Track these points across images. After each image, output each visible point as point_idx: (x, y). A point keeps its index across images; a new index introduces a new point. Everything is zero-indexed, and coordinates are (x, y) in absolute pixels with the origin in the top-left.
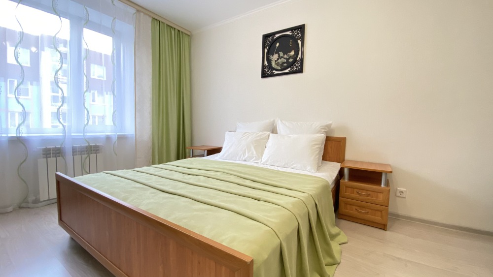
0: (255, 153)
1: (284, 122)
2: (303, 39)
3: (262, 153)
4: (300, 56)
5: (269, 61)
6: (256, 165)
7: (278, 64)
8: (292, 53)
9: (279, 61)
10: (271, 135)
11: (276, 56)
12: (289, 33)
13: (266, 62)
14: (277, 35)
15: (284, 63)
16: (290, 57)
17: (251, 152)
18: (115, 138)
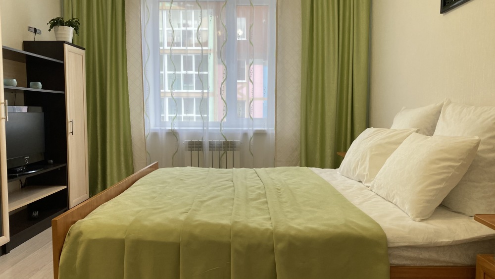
17: (363, 166)
18: (251, 134)
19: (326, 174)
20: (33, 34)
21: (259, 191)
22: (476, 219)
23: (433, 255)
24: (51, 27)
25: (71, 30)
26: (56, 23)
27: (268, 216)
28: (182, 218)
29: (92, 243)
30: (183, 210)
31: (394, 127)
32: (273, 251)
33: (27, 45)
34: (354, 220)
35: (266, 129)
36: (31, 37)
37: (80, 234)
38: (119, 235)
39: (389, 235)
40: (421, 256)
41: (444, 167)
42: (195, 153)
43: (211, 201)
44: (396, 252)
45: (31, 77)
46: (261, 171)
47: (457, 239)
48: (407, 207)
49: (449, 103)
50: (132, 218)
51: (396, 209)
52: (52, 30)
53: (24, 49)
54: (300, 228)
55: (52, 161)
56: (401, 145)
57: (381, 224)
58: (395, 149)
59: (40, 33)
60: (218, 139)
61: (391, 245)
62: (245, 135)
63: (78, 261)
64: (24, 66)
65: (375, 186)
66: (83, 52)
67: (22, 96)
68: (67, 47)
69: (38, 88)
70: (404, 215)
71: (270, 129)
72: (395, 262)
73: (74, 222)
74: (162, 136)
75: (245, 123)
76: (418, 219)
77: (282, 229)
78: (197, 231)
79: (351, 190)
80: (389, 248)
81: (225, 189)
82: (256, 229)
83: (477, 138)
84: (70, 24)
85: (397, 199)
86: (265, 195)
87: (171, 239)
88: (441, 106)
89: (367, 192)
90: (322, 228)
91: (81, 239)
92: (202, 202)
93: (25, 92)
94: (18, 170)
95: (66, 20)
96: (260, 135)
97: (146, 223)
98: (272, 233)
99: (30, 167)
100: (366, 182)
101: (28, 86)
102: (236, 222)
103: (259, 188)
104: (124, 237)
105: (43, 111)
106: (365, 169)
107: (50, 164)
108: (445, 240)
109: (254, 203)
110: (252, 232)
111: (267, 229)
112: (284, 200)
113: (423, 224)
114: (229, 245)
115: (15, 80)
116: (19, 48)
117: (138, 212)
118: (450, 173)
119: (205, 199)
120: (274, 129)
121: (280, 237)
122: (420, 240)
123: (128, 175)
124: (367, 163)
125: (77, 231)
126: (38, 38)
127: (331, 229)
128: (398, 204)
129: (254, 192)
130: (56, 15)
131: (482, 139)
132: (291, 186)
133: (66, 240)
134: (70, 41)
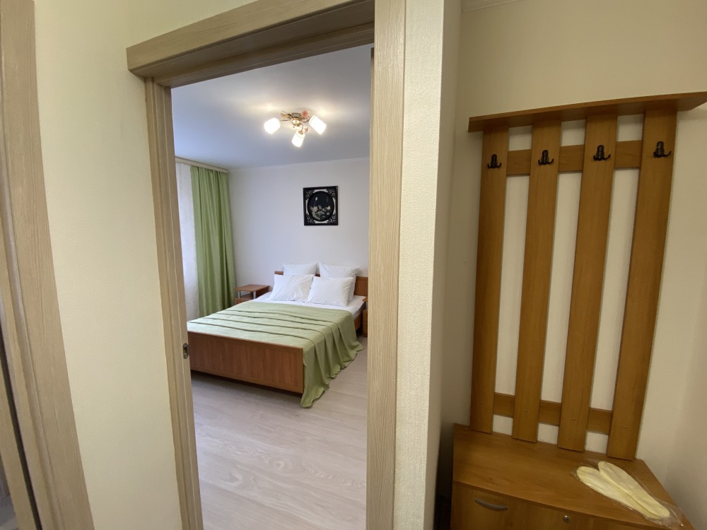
0: (301, 294)
1: (325, 265)
2: (336, 197)
3: (308, 294)
4: (335, 211)
5: (310, 212)
6: (303, 304)
7: (317, 215)
8: (329, 208)
9: (319, 213)
10: (315, 278)
11: (315, 209)
12: (325, 190)
13: (307, 212)
14: (316, 191)
15: (323, 215)
16: (328, 211)
17: (298, 294)
76: (347, 306)
124: (300, 292)
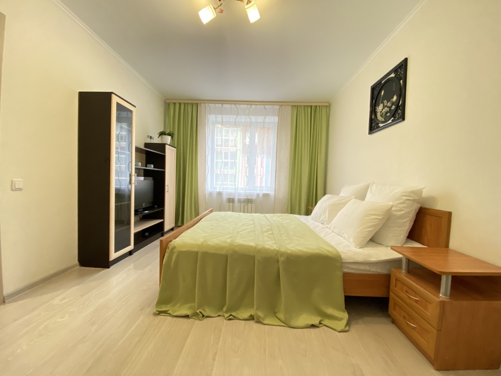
2: (405, 77)
4: (402, 100)
5: (376, 114)
7: (382, 116)
8: (395, 98)
9: (384, 111)
11: (381, 107)
12: (393, 75)
13: (373, 116)
14: (383, 82)
15: (387, 112)
16: (393, 104)
17: (325, 216)
18: (261, 195)
19: (303, 218)
20: (149, 139)
21: (268, 227)
22: (392, 249)
23: (367, 268)
24: (159, 136)
25: (169, 138)
26: (162, 134)
27: (274, 242)
28: (229, 241)
29: (181, 253)
30: (229, 236)
31: (341, 195)
32: (278, 261)
33: (147, 145)
34: (323, 246)
35: (269, 192)
36: (149, 141)
37: (174, 248)
38: (195, 250)
39: (343, 256)
40: (360, 268)
41: (373, 219)
42: (231, 204)
43: (243, 232)
44: (346, 265)
45: (148, 162)
46: (268, 215)
47: (380, 259)
48: (351, 240)
49: (374, 183)
50: (202, 240)
51: (345, 241)
52: (160, 137)
53: (145, 147)
54: (293, 249)
55: (156, 206)
56: (346, 206)
57: (338, 249)
58: (343, 207)
59: (153, 139)
60: (243, 197)
61: (343, 261)
62: (258, 195)
63: (173, 262)
64: (144, 156)
65: (332, 227)
66: (175, 149)
67: (143, 171)
68: (167, 147)
69: (151, 168)
70: (350, 244)
71: (272, 193)
72: (346, 270)
73: (171, 241)
74: (215, 195)
75: (258, 188)
76: (358, 247)
77: (283, 250)
78: (237, 249)
79: (318, 228)
80: (343, 263)
81: (250, 225)
82: (269, 249)
83: (391, 203)
84: (169, 134)
85: (345, 235)
86: (272, 230)
87: (224, 252)
88: (369, 184)
89: (327, 230)
90: (305, 250)
91: (175, 250)
92: (238, 232)
93: (144, 169)
94: (139, 210)
95: (167, 133)
96: (266, 196)
97: (210, 243)
98: (278, 251)
99: (145, 209)
100: (327, 224)
101: (146, 167)
102: (258, 244)
103: (268, 226)
104: (198, 250)
105: (153, 179)
106: (325, 218)
107: (155, 208)
108: (373, 259)
109: (266, 234)
110: (267, 250)
111: (275, 249)
112: (282, 232)
113: (361, 250)
114: (254, 257)
115: (140, 163)
116: (142, 147)
117: (206, 236)
118: (375, 222)
119: (240, 230)
120: (274, 192)
121: (282, 254)
122: (360, 259)
123: (196, 217)
124: (327, 214)
125: (173, 246)
126: (153, 141)
127: (310, 251)
128: (346, 238)
129: (266, 227)
130: (162, 130)
131: (394, 204)
132: (285, 225)
133: (167, 250)
134: (169, 144)
